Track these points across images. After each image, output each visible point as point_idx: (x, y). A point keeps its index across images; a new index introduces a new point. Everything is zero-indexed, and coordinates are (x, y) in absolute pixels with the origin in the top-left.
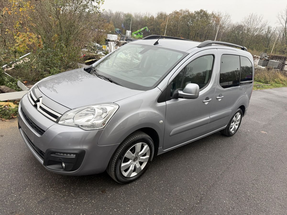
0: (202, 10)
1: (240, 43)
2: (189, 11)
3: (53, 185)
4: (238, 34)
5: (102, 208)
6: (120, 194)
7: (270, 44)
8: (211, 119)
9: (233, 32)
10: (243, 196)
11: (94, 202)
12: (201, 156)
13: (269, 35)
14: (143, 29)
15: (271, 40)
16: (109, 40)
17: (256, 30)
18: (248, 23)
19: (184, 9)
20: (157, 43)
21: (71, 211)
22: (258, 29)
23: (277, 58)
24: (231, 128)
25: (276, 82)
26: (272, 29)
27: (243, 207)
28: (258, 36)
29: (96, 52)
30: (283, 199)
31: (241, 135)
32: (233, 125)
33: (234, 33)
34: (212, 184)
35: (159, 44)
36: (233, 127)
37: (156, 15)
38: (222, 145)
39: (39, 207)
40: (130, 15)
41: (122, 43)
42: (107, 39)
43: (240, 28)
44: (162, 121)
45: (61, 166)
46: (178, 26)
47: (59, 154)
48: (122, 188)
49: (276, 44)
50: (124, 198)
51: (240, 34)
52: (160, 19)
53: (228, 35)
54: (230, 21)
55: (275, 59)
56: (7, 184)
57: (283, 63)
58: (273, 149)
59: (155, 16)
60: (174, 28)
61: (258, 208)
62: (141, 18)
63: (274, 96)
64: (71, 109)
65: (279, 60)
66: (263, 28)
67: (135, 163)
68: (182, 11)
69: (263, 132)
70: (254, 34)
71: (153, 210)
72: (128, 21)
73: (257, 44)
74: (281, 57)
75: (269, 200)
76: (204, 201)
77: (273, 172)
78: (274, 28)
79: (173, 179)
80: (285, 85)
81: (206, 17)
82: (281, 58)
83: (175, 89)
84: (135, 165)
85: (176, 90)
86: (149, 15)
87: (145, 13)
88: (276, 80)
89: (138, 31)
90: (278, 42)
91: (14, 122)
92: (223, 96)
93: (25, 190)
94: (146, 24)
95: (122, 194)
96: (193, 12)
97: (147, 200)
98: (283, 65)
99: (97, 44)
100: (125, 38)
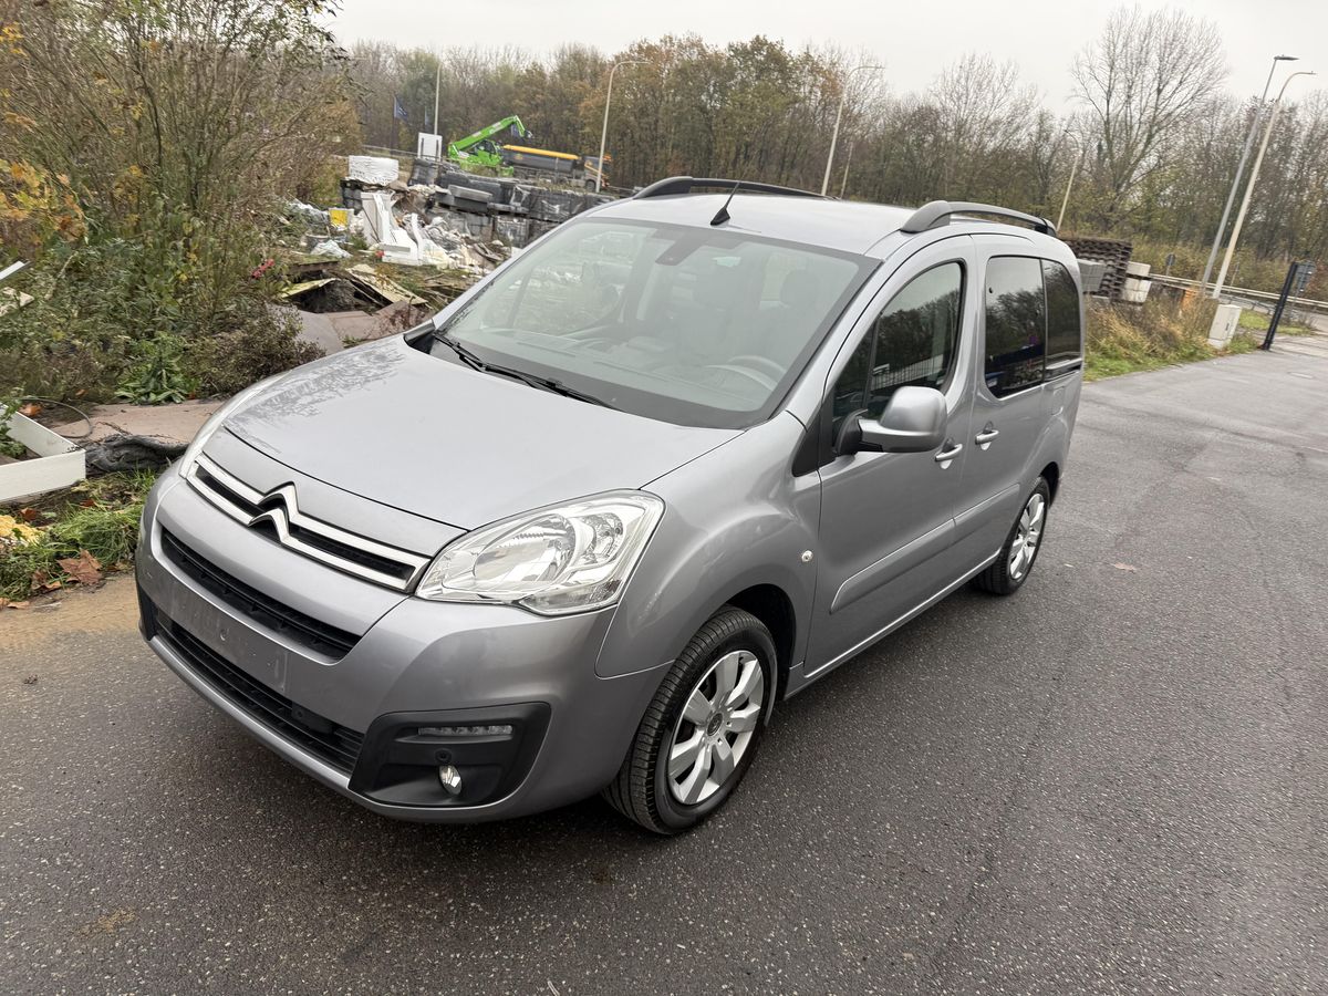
0: (761, 37)
1: (931, 184)
2: (703, 43)
3: (376, 876)
4: (919, 146)
5: (627, 946)
6: (674, 878)
7: (1053, 191)
8: (957, 528)
9: (898, 136)
10: (1135, 828)
11: (580, 924)
12: (928, 688)
13: (1046, 151)
14: (498, 126)
15: (1053, 171)
16: (357, 181)
17: (992, 127)
18: (959, 98)
19: (681, 35)
20: (722, 217)
21: (502, 974)
22: (997, 122)
23: (1096, 250)
24: (1013, 560)
25: (1105, 354)
26: (1056, 122)
27: (1147, 869)
28: (1001, 155)
29: (304, 244)
30: (1272, 821)
31: (1045, 586)
32: (1019, 547)
33: (902, 142)
34: (1010, 794)
35: (730, 222)
36: (1020, 556)
37: (554, 61)
38: (990, 635)
39: (359, 979)
40: (426, 61)
41: (420, 195)
42: (347, 179)
43: (924, 118)
44: (808, 554)
45: (434, 786)
46: (661, 111)
47: (433, 731)
48: (670, 853)
49: (1076, 188)
50: (695, 895)
51: (926, 145)
52: (575, 78)
53: (877, 154)
54: (882, 91)
55: (1087, 255)
56: (162, 899)
57: (1119, 271)
58: (1178, 630)
59: (550, 66)
60: (643, 121)
61: (1200, 865)
62: (484, 72)
63: (1115, 412)
64: (469, 531)
65: (1102, 256)
66: (1018, 120)
67: (713, 741)
68: (672, 45)
69: (1121, 566)
70: (984, 147)
71: (827, 924)
72: (420, 90)
73: (1000, 191)
74: (1110, 244)
75: (1228, 831)
76: (1002, 865)
77: (1209, 724)
78: (1063, 120)
79: (856, 792)
80: (1139, 363)
81: (781, 71)
82: (1108, 250)
83: (845, 414)
84: (714, 747)
85: (852, 416)
86: (518, 58)
87: (502, 51)
88: (1103, 342)
89: (478, 135)
90: (1081, 178)
91: (56, 609)
92: (996, 433)
93: (259, 917)
94: (510, 102)
95: (682, 878)
96: (723, 48)
97: (787, 891)
98: (1119, 279)
99: (302, 206)
100: (434, 174)
